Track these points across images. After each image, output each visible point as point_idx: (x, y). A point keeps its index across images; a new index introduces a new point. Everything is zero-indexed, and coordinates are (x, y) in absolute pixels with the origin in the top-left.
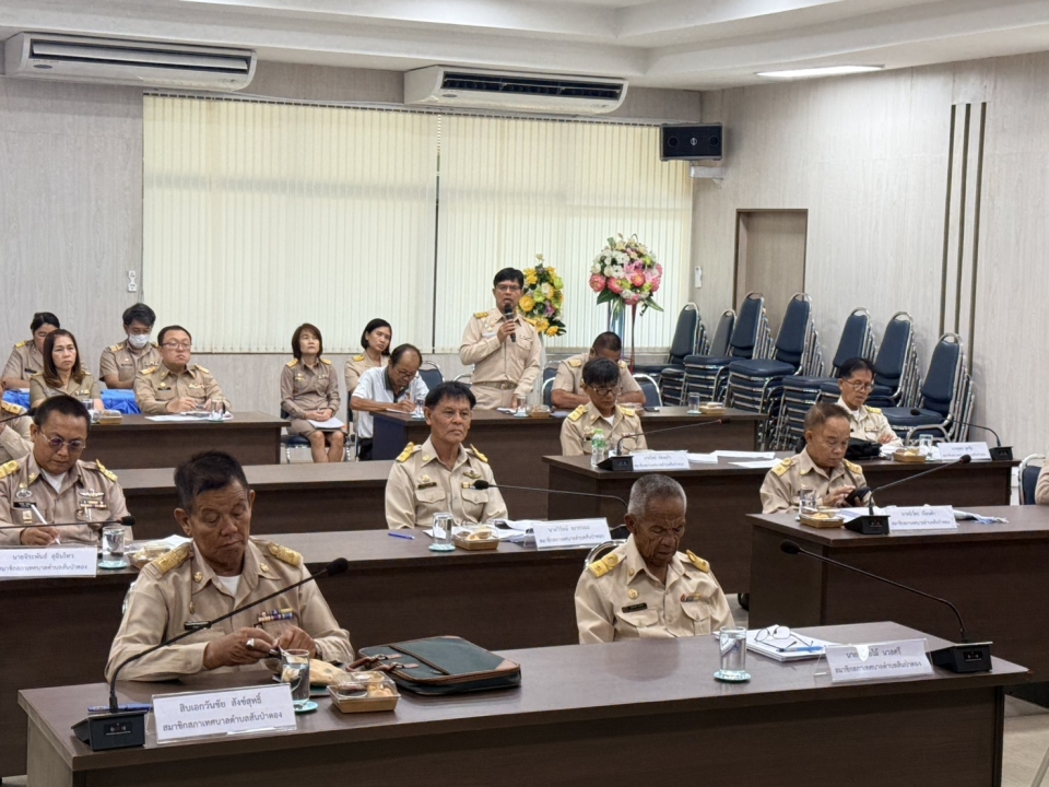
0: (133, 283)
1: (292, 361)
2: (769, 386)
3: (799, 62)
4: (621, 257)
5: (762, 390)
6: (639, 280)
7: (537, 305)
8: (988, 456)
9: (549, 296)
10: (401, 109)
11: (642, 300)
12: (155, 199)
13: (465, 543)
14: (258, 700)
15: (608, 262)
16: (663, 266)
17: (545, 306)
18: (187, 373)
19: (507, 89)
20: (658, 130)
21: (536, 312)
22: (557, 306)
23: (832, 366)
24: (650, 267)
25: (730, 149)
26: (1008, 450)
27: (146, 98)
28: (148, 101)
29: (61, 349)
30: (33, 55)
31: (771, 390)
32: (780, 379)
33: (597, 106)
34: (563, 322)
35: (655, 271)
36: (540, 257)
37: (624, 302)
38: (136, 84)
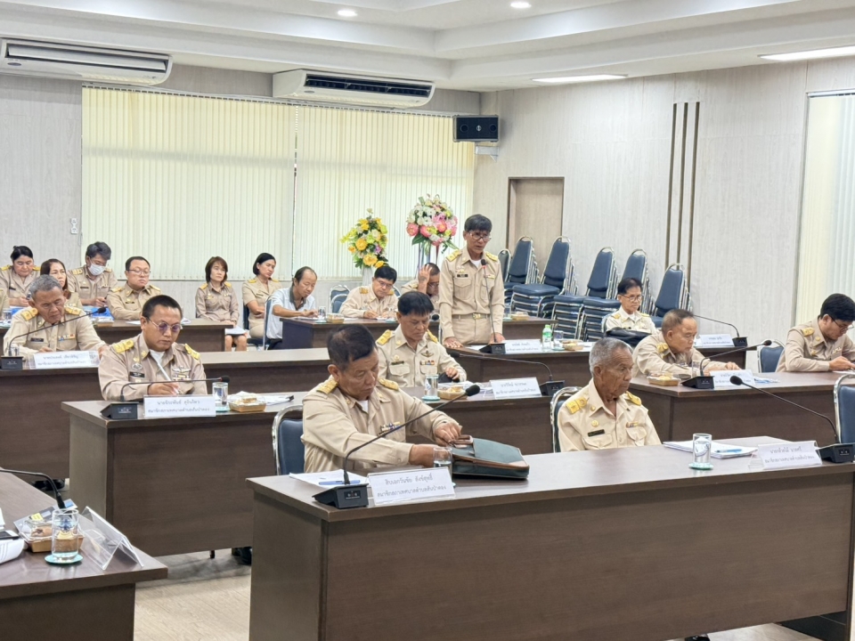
0: (74, 227)
1: (204, 285)
2: (542, 302)
3: (567, 72)
4: (429, 211)
5: (538, 305)
6: (442, 228)
7: (369, 245)
8: (731, 344)
9: (378, 239)
10: (270, 101)
11: (444, 242)
12: (91, 165)
13: (446, 394)
14: (430, 477)
15: (420, 214)
16: (458, 218)
17: (375, 246)
18: (146, 291)
19: (350, 88)
20: (451, 120)
21: (368, 250)
22: (382, 246)
23: (586, 288)
24: (449, 218)
25: (504, 134)
26: (744, 340)
27: (84, 89)
28: (86, 91)
29: (56, 272)
30: (8, 55)
31: (544, 305)
32: (552, 297)
33: (413, 101)
34: (387, 258)
35: (453, 221)
36: (370, 211)
37: (431, 242)
38: (78, 79)
